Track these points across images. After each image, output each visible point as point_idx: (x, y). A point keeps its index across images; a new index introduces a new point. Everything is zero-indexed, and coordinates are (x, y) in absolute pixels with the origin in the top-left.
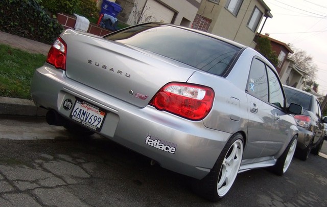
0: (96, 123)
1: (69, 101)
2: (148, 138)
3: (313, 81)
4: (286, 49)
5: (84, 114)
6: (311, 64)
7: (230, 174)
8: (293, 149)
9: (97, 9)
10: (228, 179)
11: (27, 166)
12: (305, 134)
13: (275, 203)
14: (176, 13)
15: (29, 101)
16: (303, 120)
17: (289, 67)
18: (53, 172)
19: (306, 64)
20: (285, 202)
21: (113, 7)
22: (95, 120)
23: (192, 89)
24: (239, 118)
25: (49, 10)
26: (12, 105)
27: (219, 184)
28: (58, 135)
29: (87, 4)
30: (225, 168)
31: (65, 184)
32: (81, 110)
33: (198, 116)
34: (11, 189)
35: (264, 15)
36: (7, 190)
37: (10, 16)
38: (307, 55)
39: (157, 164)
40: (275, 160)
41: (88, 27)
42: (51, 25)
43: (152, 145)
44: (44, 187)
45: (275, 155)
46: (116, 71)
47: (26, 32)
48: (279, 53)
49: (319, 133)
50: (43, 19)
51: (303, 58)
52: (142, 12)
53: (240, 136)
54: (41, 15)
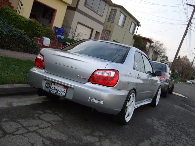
0: (63, 93)
1: (48, 84)
2: (89, 98)
3: (165, 55)
4: (149, 41)
5: (56, 89)
6: (163, 47)
7: (130, 110)
8: (159, 93)
9: (53, 33)
10: (130, 112)
11: (32, 118)
12: (165, 84)
13: (154, 121)
14: (92, 30)
15: (26, 85)
16: (163, 77)
17: (152, 50)
18: (45, 120)
19: (161, 47)
20: (159, 120)
21: (61, 30)
22: (62, 92)
23: (108, 72)
24: (132, 82)
25: (30, 36)
26: (19, 88)
27: (126, 116)
28: (43, 100)
29: (48, 31)
30: (128, 108)
31: (51, 125)
32: (55, 88)
33: (113, 84)
34: (26, 131)
35: (137, 25)
36: (25, 132)
37: (11, 42)
38: (161, 43)
39: (95, 110)
40: (152, 100)
41: (50, 42)
42: (31, 44)
43: (92, 101)
44: (42, 128)
45: (151, 97)
46: (70, 67)
47: (19, 49)
48: (146, 44)
49: (172, 82)
50: (27, 41)
51: (159, 44)
52: (75, 31)
53: (133, 91)
54: (26, 39)
